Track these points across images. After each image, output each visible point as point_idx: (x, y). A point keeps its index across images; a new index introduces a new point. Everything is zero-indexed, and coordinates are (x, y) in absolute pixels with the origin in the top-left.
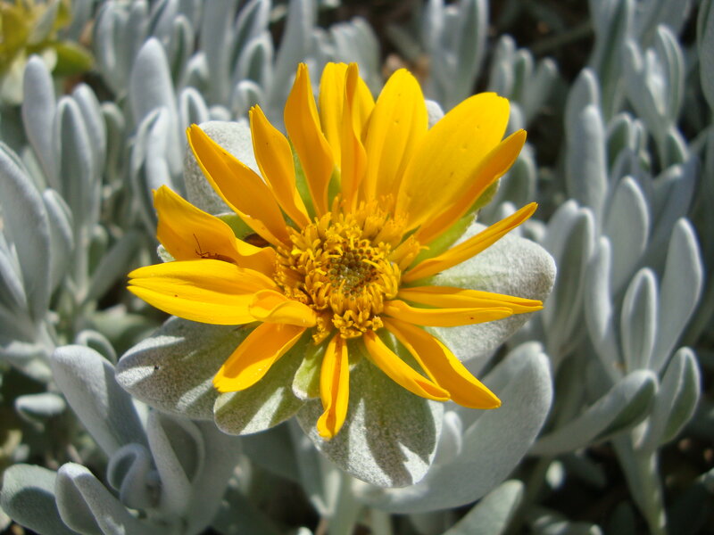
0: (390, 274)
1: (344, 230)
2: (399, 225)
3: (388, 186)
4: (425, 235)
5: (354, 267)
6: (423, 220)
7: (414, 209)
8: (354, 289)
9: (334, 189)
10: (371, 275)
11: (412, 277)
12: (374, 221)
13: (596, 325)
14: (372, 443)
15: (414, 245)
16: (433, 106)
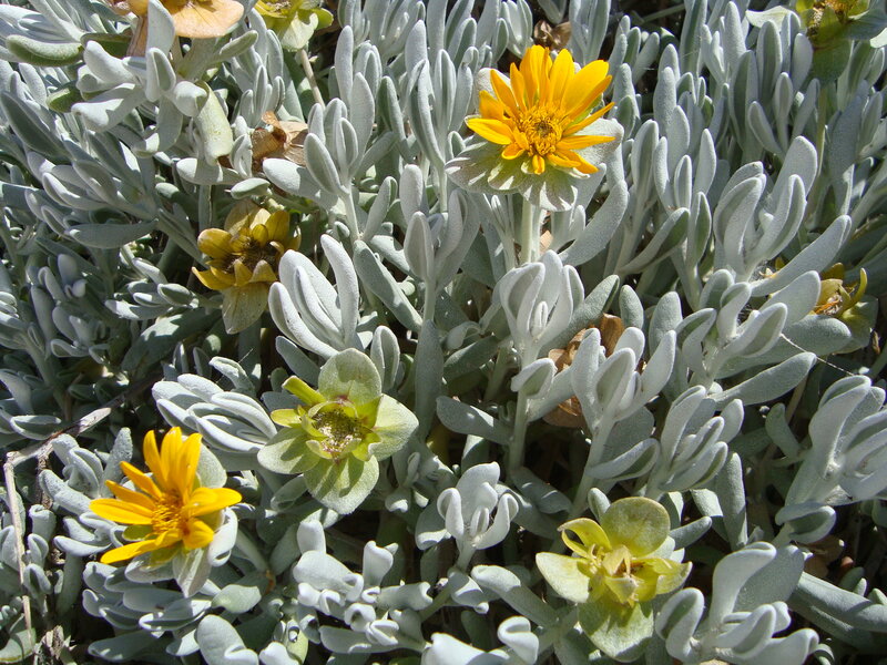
0: (559, 131)
1: (540, 113)
2: (562, 113)
3: (558, 97)
4: (571, 116)
5: (544, 127)
6: (571, 111)
7: (568, 106)
8: (544, 136)
9: (536, 98)
10: (551, 130)
11: (566, 133)
12: (552, 110)
13: (660, 184)
14: (549, 196)
15: (568, 120)
16: (577, 65)
